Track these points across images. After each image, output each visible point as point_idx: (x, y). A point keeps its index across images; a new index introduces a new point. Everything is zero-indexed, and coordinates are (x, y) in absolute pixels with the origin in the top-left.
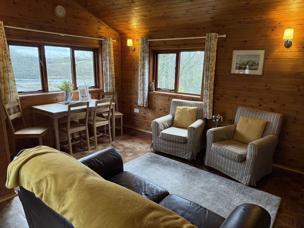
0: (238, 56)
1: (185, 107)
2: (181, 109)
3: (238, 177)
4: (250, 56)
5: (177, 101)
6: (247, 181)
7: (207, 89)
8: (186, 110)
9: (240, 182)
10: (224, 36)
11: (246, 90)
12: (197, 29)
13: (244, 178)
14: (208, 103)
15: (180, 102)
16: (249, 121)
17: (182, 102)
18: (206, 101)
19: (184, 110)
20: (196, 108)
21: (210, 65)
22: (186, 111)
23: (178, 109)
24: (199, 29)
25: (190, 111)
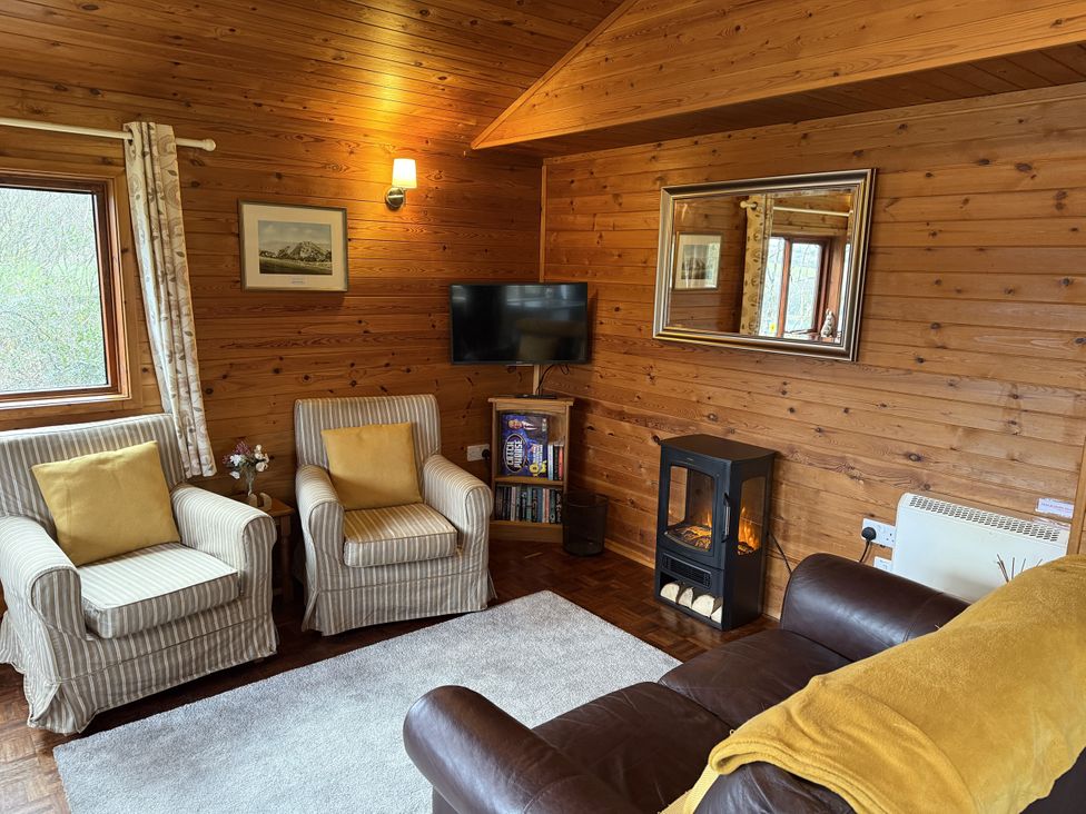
0: (263, 225)
1: (93, 457)
2: (76, 469)
3: (451, 603)
4: (301, 227)
5: (24, 442)
6: (481, 596)
7: (183, 358)
8: (108, 466)
9: (464, 611)
10: (209, 145)
11: (305, 343)
12: (56, 88)
13: (470, 594)
14: (197, 414)
15: (41, 441)
16: (365, 436)
17: (54, 439)
18: (185, 407)
19: (93, 471)
20: (150, 444)
21: (177, 256)
22: (113, 472)
23: (56, 475)
24: (66, 90)
25: (133, 464)
